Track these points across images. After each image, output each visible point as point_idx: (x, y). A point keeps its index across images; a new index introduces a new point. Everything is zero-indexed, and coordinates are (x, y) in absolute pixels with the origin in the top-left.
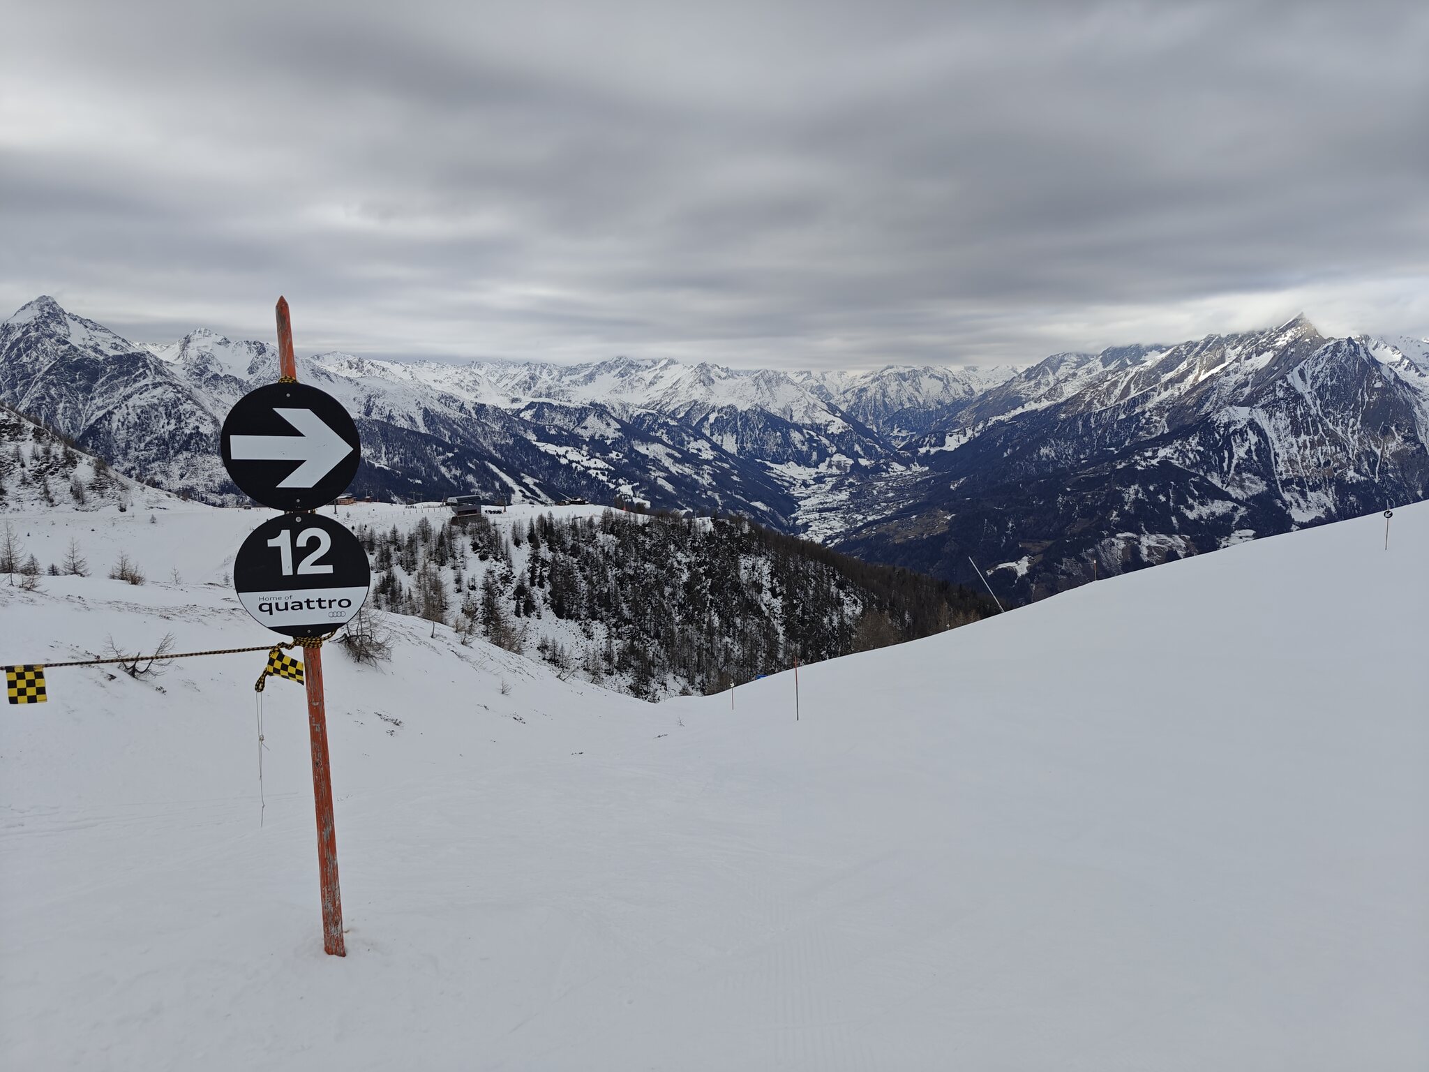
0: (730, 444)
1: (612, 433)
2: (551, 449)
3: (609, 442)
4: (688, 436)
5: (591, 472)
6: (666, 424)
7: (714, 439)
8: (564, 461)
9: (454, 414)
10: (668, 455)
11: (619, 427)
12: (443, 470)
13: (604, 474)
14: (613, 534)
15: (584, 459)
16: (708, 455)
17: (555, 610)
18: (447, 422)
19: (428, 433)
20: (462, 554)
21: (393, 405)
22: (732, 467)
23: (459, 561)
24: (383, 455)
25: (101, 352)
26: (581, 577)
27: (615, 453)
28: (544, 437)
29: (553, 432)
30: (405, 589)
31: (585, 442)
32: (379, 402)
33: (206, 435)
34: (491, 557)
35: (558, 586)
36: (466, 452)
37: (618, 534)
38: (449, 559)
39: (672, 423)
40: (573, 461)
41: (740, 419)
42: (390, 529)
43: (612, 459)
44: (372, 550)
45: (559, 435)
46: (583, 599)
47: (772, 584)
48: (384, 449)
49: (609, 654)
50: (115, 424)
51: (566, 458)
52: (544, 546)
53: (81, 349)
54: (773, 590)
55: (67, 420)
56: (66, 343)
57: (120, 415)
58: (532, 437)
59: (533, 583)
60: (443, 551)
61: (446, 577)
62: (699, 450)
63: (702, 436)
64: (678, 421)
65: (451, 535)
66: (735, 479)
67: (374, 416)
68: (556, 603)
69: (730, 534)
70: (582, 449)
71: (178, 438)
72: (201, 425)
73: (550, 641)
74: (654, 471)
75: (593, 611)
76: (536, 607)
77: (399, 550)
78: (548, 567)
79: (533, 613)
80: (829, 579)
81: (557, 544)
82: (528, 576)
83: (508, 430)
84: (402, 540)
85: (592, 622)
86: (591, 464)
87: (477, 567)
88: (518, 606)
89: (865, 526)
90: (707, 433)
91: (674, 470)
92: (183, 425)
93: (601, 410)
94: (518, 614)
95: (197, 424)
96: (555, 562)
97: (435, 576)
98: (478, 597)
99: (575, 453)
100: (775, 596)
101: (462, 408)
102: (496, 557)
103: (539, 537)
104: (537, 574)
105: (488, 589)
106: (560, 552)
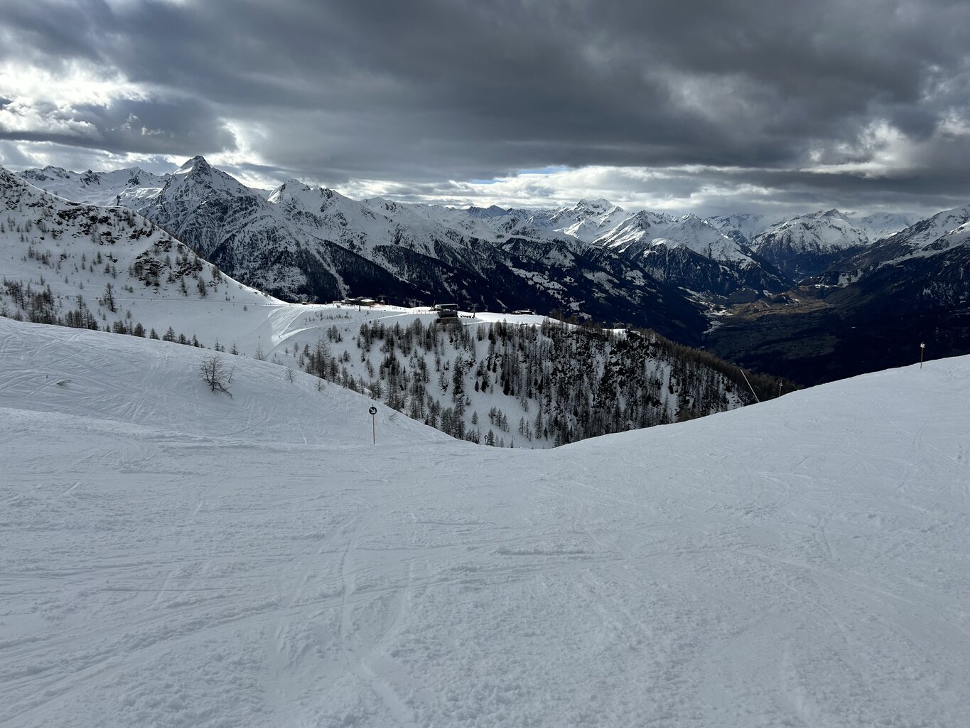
0: (658, 274)
1: (568, 262)
2: (522, 273)
3: (564, 269)
4: (626, 267)
5: (550, 291)
6: (610, 257)
7: (647, 269)
8: (530, 283)
9: (455, 245)
10: (610, 281)
11: (573, 258)
12: (446, 285)
13: (559, 293)
14: (549, 337)
15: (546, 282)
16: (640, 282)
17: (504, 388)
18: (450, 251)
19: (437, 258)
20: (442, 344)
21: (415, 237)
22: (658, 292)
23: (439, 349)
24: (405, 272)
25: (231, 195)
26: (523, 367)
27: (569, 278)
28: (518, 264)
29: (525, 261)
30: (402, 366)
31: (547, 269)
32: (405, 234)
33: (291, 253)
34: (461, 348)
35: (506, 372)
36: (462, 273)
37: (552, 338)
38: (433, 347)
39: (615, 256)
40: (537, 283)
41: (669, 255)
42: (394, 324)
43: (566, 282)
44: (381, 338)
45: (529, 263)
46: (524, 382)
47: (670, 383)
48: (406, 268)
49: (539, 424)
50: (236, 243)
51: (532, 280)
52: (499, 342)
53: (219, 192)
54: (671, 388)
55: (208, 240)
56: (210, 187)
57: (239, 237)
58: (509, 264)
59: (489, 369)
60: (429, 341)
61: (430, 359)
62: (634, 278)
63: (637, 267)
64: (620, 255)
65: (435, 331)
66: (660, 301)
67: (401, 244)
68: (504, 383)
69: (640, 343)
70: (544, 274)
71: (274, 254)
72: (288, 246)
73: (497, 410)
74: (597, 293)
75: (530, 391)
76: (490, 385)
77: (399, 339)
78: (500, 358)
79: (488, 390)
80: (718, 383)
81: (508, 342)
82: (486, 364)
83: (493, 258)
84: (402, 332)
85: (529, 400)
86: (551, 285)
87: (451, 354)
88: (477, 384)
89: (765, 344)
90: (641, 265)
91: (612, 291)
92: (277, 245)
93: (561, 245)
94: (477, 389)
95: (286, 245)
96: (506, 355)
97: (422, 359)
98: (450, 375)
99: (539, 276)
100: (672, 392)
101: (462, 241)
102: (465, 347)
103: (496, 336)
104: (492, 361)
105: (458, 370)
106: (510, 350)
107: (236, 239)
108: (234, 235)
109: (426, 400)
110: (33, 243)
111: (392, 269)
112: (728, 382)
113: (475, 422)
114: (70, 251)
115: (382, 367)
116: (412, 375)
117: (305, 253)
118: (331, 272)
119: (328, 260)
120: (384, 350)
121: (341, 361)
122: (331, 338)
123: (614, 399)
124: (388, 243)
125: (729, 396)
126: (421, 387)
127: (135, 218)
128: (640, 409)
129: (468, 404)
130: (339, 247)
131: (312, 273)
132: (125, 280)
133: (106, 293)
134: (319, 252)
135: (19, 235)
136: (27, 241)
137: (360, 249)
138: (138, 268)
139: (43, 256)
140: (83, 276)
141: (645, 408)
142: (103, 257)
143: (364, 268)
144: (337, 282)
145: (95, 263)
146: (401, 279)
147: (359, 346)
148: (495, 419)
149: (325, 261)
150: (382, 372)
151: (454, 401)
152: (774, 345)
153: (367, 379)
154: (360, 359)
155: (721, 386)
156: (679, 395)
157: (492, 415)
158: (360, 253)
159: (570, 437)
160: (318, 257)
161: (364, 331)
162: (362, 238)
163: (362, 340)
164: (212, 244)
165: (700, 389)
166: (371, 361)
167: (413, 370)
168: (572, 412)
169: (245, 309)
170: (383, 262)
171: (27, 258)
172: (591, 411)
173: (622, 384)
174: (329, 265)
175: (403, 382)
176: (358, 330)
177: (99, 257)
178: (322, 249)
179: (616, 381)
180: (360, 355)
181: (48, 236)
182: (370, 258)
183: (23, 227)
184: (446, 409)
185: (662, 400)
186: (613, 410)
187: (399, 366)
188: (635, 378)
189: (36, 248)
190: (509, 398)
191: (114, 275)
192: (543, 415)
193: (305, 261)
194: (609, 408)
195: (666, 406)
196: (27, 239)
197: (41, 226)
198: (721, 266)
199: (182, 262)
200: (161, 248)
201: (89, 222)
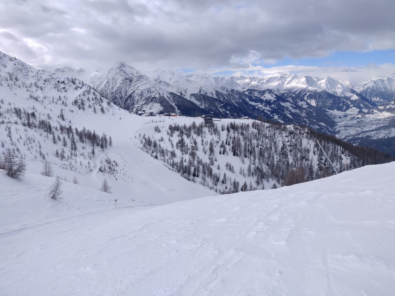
0: (313, 103)
1: (273, 98)
2: (253, 103)
3: (272, 101)
4: (299, 100)
5: (265, 111)
6: (292, 96)
7: (308, 101)
9: (224, 92)
10: (291, 106)
11: (276, 97)
12: (220, 109)
13: (269, 112)
14: (256, 129)
15: (263, 107)
16: (305, 106)
17: (233, 153)
18: (222, 95)
19: (217, 98)
20: (205, 133)
21: (207, 89)
22: (313, 111)
23: (203, 135)
24: (203, 104)
25: (133, 75)
26: (243, 143)
27: (273, 105)
28: (251, 99)
29: (254, 98)
30: (186, 143)
31: (264, 101)
32: (203, 89)
33: (157, 98)
34: (214, 134)
35: (234, 145)
36: (227, 104)
37: (257, 130)
38: (201, 134)
39: (294, 96)
40: (260, 107)
41: (318, 95)
42: (184, 125)
43: (272, 107)
44: (178, 130)
45: (256, 99)
46: (243, 150)
47: (314, 150)
48: (203, 103)
49: (249, 170)
50: (135, 94)
51: (258, 106)
52: (232, 131)
53: (129, 74)
54: (314, 152)
55: (124, 93)
56: (125, 72)
57: (137, 92)
58: (247, 100)
59: (226, 144)
60: (199, 131)
61: (199, 140)
62: (302, 105)
63: (304, 100)
64: (296, 95)
65: (202, 127)
66: (314, 114)
67: (202, 93)
68: (233, 151)
69: (300, 132)
70: (263, 104)
71: (150, 98)
72: (156, 95)
73: (229, 163)
74: (286, 111)
75: (246, 154)
76: (227, 152)
77: (186, 131)
78: (232, 139)
79: (225, 154)
80: (338, 150)
81: (236, 132)
82: (225, 142)
83: (240, 98)
84: (187, 128)
85: (245, 158)
86: (265, 108)
87: (209, 137)
88: (220, 151)
89: (362, 132)
90: (306, 99)
91: (293, 111)
92: (151, 94)
93: (270, 91)
94: (220, 153)
95: (155, 94)
96: (235, 138)
97: (195, 140)
98: (208, 147)
99: (261, 105)
100: (315, 155)
101: (227, 91)
102: (215, 134)
103: (230, 129)
104: (228, 141)
105: (211, 145)
106: (236, 134)
107: (135, 92)
108: (134, 91)
109: (196, 158)
110: (32, 92)
111: (198, 103)
112: (343, 150)
113: (219, 168)
114: (48, 95)
115: (177, 144)
116: (190, 147)
117: (162, 98)
118: (173, 105)
119: (172, 100)
120: (179, 136)
121: (160, 141)
122: (156, 130)
123: (287, 158)
124: (196, 93)
125: (343, 156)
126: (194, 152)
127: (76, 81)
128: (299, 162)
129: (216, 160)
130: (176, 95)
131: (165, 106)
132: (71, 107)
133: (61, 113)
134: (168, 97)
135: (26, 89)
136: (30, 91)
137: (185, 95)
138: (76, 102)
139: (36, 97)
140: (52, 106)
141: (301, 162)
142: (61, 98)
143: (186, 103)
144: (175, 109)
145: (58, 100)
146: (201, 107)
147: (168, 134)
148: (228, 167)
149: (170, 100)
150: (177, 146)
151: (210, 159)
152: (367, 133)
153: (170, 149)
154: (168, 140)
155: (339, 151)
156: (319, 156)
157: (227, 165)
158: (184, 97)
159: (264, 176)
160: (167, 99)
161: (171, 128)
162: (185, 91)
163: (169, 131)
164: (126, 95)
165: (329, 153)
166: (172, 141)
167: (191, 145)
168: (266, 164)
169: (120, 119)
170: (194, 100)
171: (29, 98)
172: (275, 163)
173: (291, 151)
174: (172, 102)
175: (186, 150)
176: (168, 127)
177: (60, 97)
178: (169, 96)
179: (288, 150)
180: (168, 138)
181: (39, 90)
182: (189, 99)
183: (28, 85)
184: (204, 163)
185: (310, 158)
186: (286, 163)
187: (185, 143)
188: (297, 148)
189: (33, 94)
190: (236, 157)
191: (66, 105)
192: (251, 165)
193: (162, 101)
194: (284, 162)
195: (312, 161)
196: (30, 90)
197: (36, 85)
198: (342, 99)
199: (95, 99)
200: (86, 93)
201: (57, 83)
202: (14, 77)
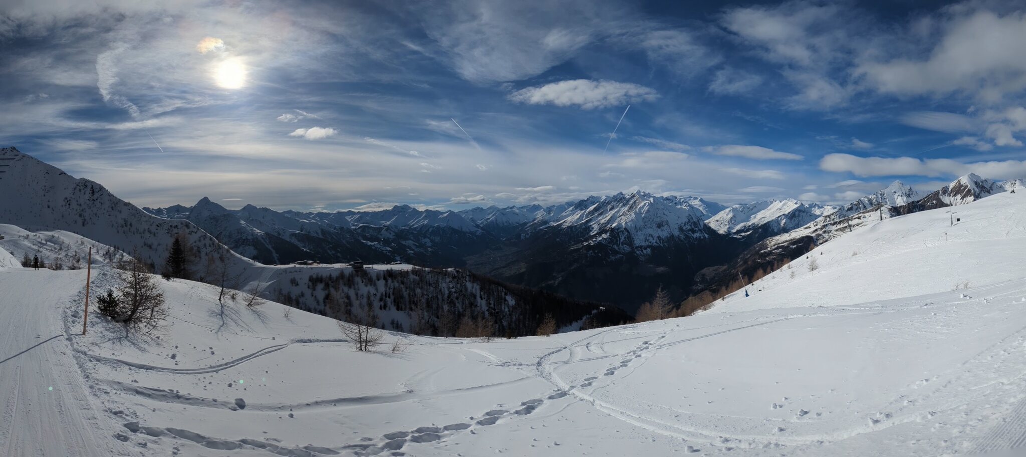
0: (437, 239)
1: (392, 236)
3: (390, 240)
4: (421, 237)
6: (413, 233)
7: (431, 238)
8: (373, 248)
9: (332, 230)
10: (414, 244)
11: (394, 234)
16: (429, 244)
17: (396, 307)
18: (330, 234)
19: (323, 238)
20: (357, 284)
21: (310, 228)
22: (439, 248)
23: (356, 287)
24: (307, 246)
26: (405, 294)
27: (393, 244)
28: (366, 239)
29: (369, 237)
30: (336, 298)
31: (381, 240)
32: (305, 227)
34: (369, 285)
35: (396, 298)
37: (418, 276)
38: (352, 286)
39: (415, 232)
40: (377, 248)
41: (442, 230)
42: (328, 274)
44: (322, 282)
45: (372, 238)
46: (407, 302)
47: (480, 294)
48: (307, 244)
52: (390, 281)
54: (481, 297)
58: (361, 239)
59: (386, 297)
60: (350, 283)
61: (352, 293)
62: (426, 242)
63: (427, 237)
64: (417, 231)
65: (352, 277)
67: (304, 233)
68: (396, 304)
69: (462, 275)
70: (380, 243)
72: (248, 236)
73: (396, 320)
75: (411, 307)
76: (388, 306)
77: (332, 282)
78: (392, 290)
79: (387, 308)
81: (395, 280)
82: (384, 294)
83: (352, 236)
84: (333, 279)
85: (411, 312)
87: (364, 289)
88: (381, 306)
90: (429, 236)
92: (243, 235)
93: (387, 228)
94: (381, 309)
95: (246, 236)
96: (394, 288)
97: (347, 293)
98: (365, 301)
99: (378, 244)
101: (335, 229)
102: (371, 285)
103: (388, 278)
104: (388, 292)
105: (369, 298)
106: (397, 284)
115: (324, 299)
117: (256, 240)
118: (269, 248)
120: (324, 289)
122: (292, 284)
124: (297, 233)
127: (189, 225)
130: (273, 235)
131: (260, 249)
141: (471, 310)
143: (285, 245)
144: (272, 252)
147: (309, 287)
150: (324, 302)
154: (311, 295)
156: (486, 300)
158: (283, 238)
161: (311, 279)
162: (283, 230)
163: (311, 284)
166: (317, 296)
170: (295, 242)
173: (458, 298)
176: (307, 278)
178: (264, 237)
179: (454, 297)
180: (310, 293)
182: (288, 240)
187: (334, 298)
188: (463, 294)
190: (400, 312)
193: (256, 243)
197: (150, 232)
198: (467, 234)
199: (212, 245)
200: (202, 239)
201: (170, 228)
202: (129, 223)
